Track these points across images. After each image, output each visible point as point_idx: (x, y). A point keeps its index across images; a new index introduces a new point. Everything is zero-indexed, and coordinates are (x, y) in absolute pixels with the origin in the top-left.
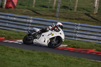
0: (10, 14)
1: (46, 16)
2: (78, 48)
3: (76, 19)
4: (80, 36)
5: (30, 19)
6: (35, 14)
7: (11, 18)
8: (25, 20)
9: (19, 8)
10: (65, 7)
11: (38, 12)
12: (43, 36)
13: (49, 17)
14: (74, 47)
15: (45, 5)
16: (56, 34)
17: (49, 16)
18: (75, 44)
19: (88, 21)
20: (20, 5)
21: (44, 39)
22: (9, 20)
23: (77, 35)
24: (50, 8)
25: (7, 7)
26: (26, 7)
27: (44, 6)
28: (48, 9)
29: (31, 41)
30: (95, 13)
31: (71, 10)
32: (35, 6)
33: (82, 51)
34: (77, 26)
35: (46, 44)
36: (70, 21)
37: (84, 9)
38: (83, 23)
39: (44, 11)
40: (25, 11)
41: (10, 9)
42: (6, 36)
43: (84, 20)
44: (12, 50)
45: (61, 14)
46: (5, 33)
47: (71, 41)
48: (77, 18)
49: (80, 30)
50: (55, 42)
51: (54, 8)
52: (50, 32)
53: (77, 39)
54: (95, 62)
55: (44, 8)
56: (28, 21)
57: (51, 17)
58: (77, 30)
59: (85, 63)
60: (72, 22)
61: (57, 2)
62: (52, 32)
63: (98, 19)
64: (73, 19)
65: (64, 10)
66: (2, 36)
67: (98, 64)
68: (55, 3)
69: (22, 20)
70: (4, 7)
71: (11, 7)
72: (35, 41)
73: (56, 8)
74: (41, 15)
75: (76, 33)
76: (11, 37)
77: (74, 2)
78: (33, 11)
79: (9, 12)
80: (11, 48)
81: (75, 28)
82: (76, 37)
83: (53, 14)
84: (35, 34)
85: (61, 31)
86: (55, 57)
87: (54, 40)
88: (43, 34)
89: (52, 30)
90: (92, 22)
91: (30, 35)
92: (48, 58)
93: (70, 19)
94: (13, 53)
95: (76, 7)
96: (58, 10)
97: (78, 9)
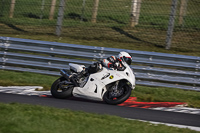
1: (37, 34)
3: (96, 39)
5: (4, 42)
6: (15, 31)
10: (73, 16)
11: (20, 27)
12: (92, 80)
13: (42, 37)
15: (34, 13)
16: (118, 76)
17: (42, 34)
19: (120, 41)
21: (95, 87)
24: (44, 17)
27: (31, 16)
28: (40, 20)
29: (69, 92)
30: (133, 25)
31: (85, 20)
32: (15, 16)
34: (99, 51)
35: (99, 96)
36: (84, 44)
37: (110, 18)
39: (31, 25)
43: (111, 39)
45: (66, 30)
48: (98, 36)
51: (51, 19)
52: (105, 71)
54: (135, 122)
55: (33, 19)
59: (116, 126)
60: (88, 44)
61: (57, 6)
62: (110, 71)
63: (139, 36)
64: (89, 39)
67: (142, 127)
68: (53, 8)
72: (76, 91)
73: (55, 18)
74: (26, 33)
77: (92, 5)
81: (95, 56)
83: (49, 30)
84: (75, 77)
85: (128, 69)
87: (115, 88)
88: (92, 76)
89: (109, 67)
90: (127, 44)
92: (41, 118)
93: (84, 38)
95: (96, 14)
96: (60, 22)
97: (99, 18)
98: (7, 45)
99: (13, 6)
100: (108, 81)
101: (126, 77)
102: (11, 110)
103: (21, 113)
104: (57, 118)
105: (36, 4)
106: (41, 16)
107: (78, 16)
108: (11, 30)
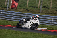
0: (14, 12)
1: (35, 12)
2: (53, 30)
3: (51, 13)
4: (54, 23)
5: (25, 14)
6: (28, 11)
7: (15, 14)
8: (22, 15)
9: (19, 8)
10: (45, 7)
11: (30, 10)
12: (27, 23)
13: (36, 13)
14: (50, 29)
15: (34, 6)
16: (35, 22)
17: (36, 12)
18: (51, 28)
20: (20, 6)
21: (28, 25)
22: (13, 15)
23: (52, 23)
25: (12, 8)
26: (23, 7)
27: (33, 7)
28: (35, 8)
31: (48, 8)
32: (28, 7)
33: (55, 31)
34: (52, 17)
35: (29, 27)
37: (55, 8)
38: (55, 16)
39: (33, 9)
40: (22, 10)
41: (14, 9)
42: (12, 24)
44: (15, 32)
45: (43, 11)
46: (11, 23)
47: (49, 26)
48: (52, 13)
49: (54, 20)
50: (34, 26)
51: (38, 8)
53: (52, 25)
55: (33, 8)
56: (24, 15)
57: (37, 13)
58: (52, 20)
60: (49, 15)
62: (32, 20)
65: (44, 8)
66: (10, 25)
68: (39, 5)
69: (21, 15)
70: (10, 8)
71: (14, 8)
72: (23, 26)
73: (40, 7)
75: (51, 21)
76: (15, 25)
77: (50, 4)
78: (27, 10)
79: (13, 11)
80: (15, 31)
81: (51, 18)
82: (51, 24)
83: (38, 11)
84: (23, 22)
86: (40, 35)
88: (27, 22)
91: (20, 22)
92: (36, 36)
93: (48, 13)
94: (16, 34)
95: (51, 6)
96: (41, 9)
97: (52, 8)
98: (26, 15)
99: (28, 4)
100: (32, 23)
101: (37, 22)
102: (27, 34)
103: (30, 35)
104: (40, 36)
105: (34, 4)
106: (36, 7)
107: (46, 7)
108: (27, 11)
